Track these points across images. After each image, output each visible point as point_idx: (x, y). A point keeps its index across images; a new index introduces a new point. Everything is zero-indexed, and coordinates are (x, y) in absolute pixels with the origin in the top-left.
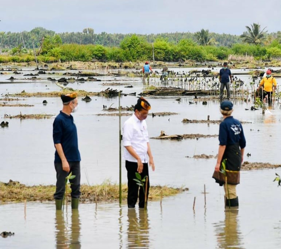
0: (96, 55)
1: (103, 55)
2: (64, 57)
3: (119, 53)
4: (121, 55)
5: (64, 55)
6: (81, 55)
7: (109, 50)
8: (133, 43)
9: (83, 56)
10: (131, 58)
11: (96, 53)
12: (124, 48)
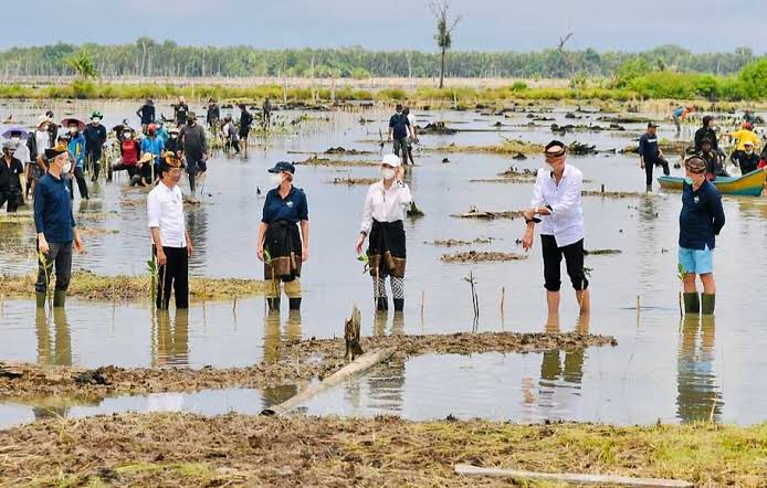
0: (701, 90)
1: (713, 89)
2: (651, 93)
3: (737, 86)
4: (742, 90)
5: (651, 88)
6: (678, 88)
7: (722, 81)
8: (760, 72)
9: (680, 91)
10: (757, 94)
11: (701, 86)
12: (746, 79)
